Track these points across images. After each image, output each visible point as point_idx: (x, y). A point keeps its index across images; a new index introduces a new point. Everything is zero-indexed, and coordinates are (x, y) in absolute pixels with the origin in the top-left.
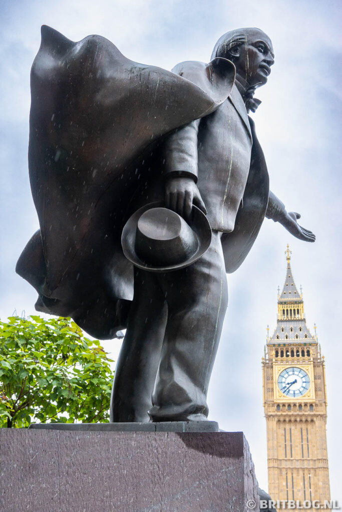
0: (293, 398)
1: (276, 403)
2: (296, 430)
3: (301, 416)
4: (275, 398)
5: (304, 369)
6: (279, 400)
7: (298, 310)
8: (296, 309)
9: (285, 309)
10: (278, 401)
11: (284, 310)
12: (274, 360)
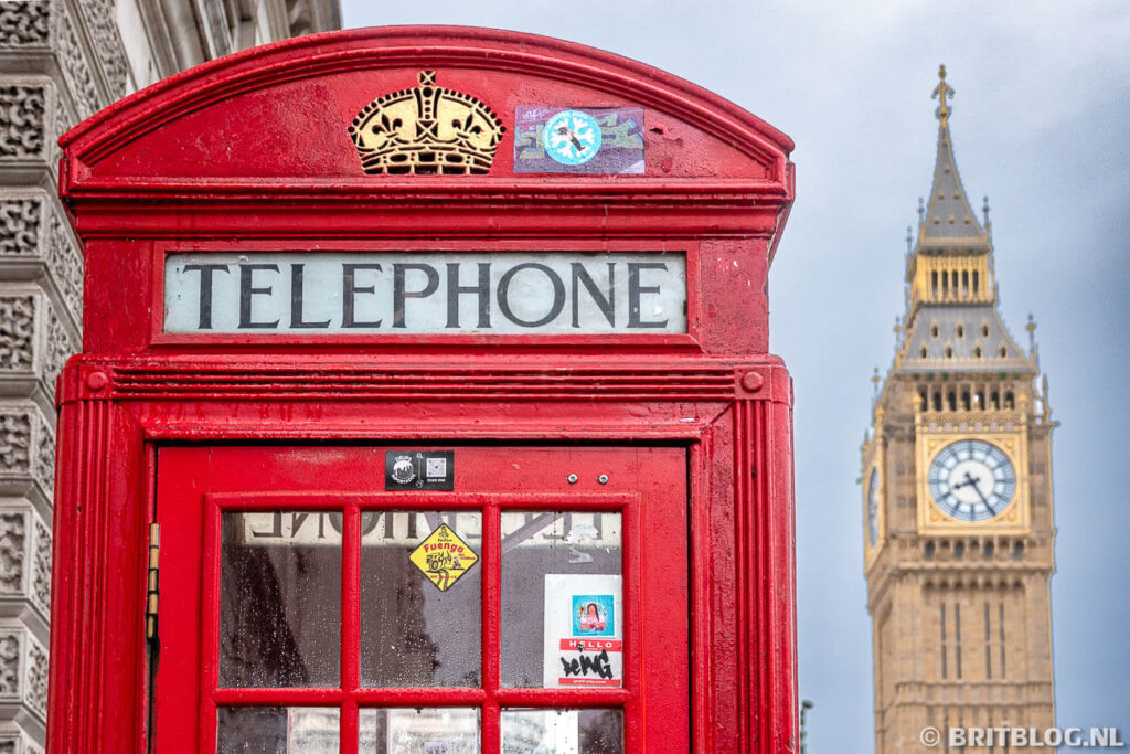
0: (967, 523)
1: (923, 537)
2: (971, 608)
3: (988, 572)
4: (920, 524)
5: (1001, 445)
6: (932, 528)
7: (976, 274)
8: (970, 270)
9: (940, 271)
10: (930, 533)
11: (935, 275)
12: (918, 419)
